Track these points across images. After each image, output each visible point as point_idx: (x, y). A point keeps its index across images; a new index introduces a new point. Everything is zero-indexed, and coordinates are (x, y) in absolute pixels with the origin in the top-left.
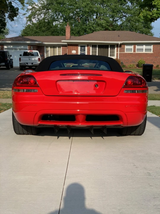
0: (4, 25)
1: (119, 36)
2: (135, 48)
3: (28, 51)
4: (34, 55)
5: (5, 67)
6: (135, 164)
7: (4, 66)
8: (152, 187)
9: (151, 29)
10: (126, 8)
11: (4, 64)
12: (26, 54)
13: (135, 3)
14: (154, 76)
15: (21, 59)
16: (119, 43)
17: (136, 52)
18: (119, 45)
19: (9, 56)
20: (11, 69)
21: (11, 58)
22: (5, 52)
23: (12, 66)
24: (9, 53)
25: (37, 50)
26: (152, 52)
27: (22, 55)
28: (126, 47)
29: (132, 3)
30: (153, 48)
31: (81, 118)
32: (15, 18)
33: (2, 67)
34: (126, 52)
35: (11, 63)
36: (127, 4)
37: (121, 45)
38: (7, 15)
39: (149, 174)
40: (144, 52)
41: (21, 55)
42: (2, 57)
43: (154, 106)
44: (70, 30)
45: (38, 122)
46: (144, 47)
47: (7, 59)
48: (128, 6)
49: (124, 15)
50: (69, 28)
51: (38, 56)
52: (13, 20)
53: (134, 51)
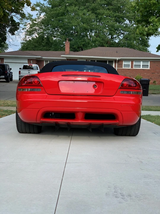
0: (5, 39)
1: (117, 52)
2: (132, 64)
3: (28, 65)
4: (34, 69)
5: (5, 80)
6: (129, 155)
7: (3, 79)
8: (143, 171)
9: (148, 47)
10: (124, 26)
11: (3, 77)
12: (25, 67)
13: (133, 21)
14: (151, 91)
15: (21, 72)
16: (117, 58)
17: (134, 68)
18: (117, 61)
19: (9, 69)
20: (10, 82)
21: (11, 71)
22: (5, 65)
23: (11, 80)
24: (9, 66)
25: (36, 64)
26: (149, 68)
27: (22, 69)
28: (124, 63)
29: (130, 21)
30: (150, 65)
31: (80, 115)
32: (16, 32)
33: (1, 80)
34: (123, 68)
35: (11, 76)
36: (125, 22)
37: (119, 61)
38: (8, 29)
39: (142, 162)
40: (141, 68)
41: (20, 69)
42: (1, 70)
43: (149, 115)
44: (69, 46)
45: (41, 119)
46: (142, 63)
47: (7, 72)
48: (126, 24)
49: (122, 32)
50: (69, 44)
51: (38, 69)
52: (14, 34)
53: (132, 67)
